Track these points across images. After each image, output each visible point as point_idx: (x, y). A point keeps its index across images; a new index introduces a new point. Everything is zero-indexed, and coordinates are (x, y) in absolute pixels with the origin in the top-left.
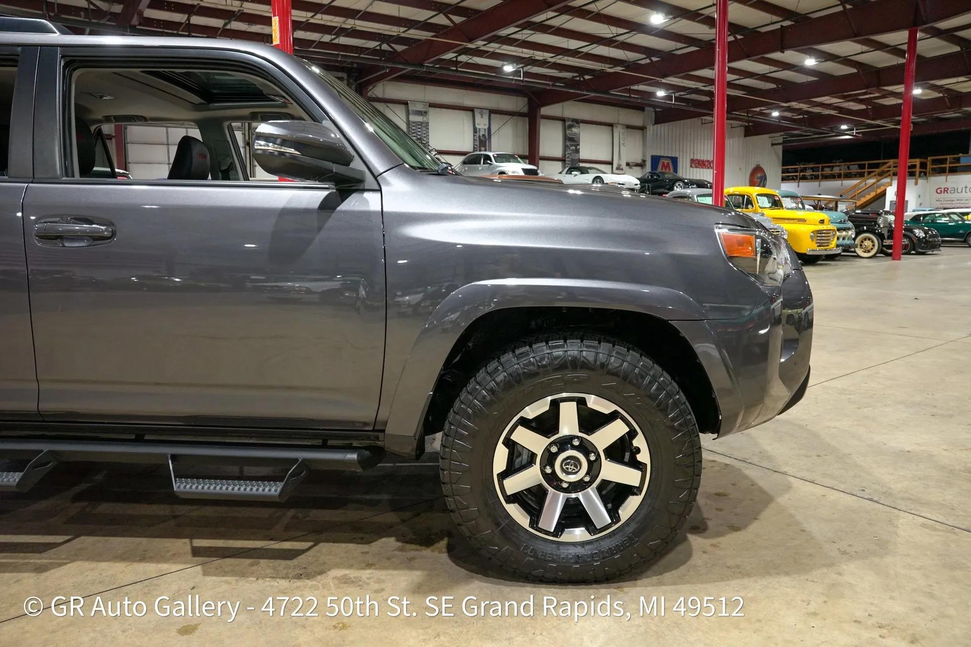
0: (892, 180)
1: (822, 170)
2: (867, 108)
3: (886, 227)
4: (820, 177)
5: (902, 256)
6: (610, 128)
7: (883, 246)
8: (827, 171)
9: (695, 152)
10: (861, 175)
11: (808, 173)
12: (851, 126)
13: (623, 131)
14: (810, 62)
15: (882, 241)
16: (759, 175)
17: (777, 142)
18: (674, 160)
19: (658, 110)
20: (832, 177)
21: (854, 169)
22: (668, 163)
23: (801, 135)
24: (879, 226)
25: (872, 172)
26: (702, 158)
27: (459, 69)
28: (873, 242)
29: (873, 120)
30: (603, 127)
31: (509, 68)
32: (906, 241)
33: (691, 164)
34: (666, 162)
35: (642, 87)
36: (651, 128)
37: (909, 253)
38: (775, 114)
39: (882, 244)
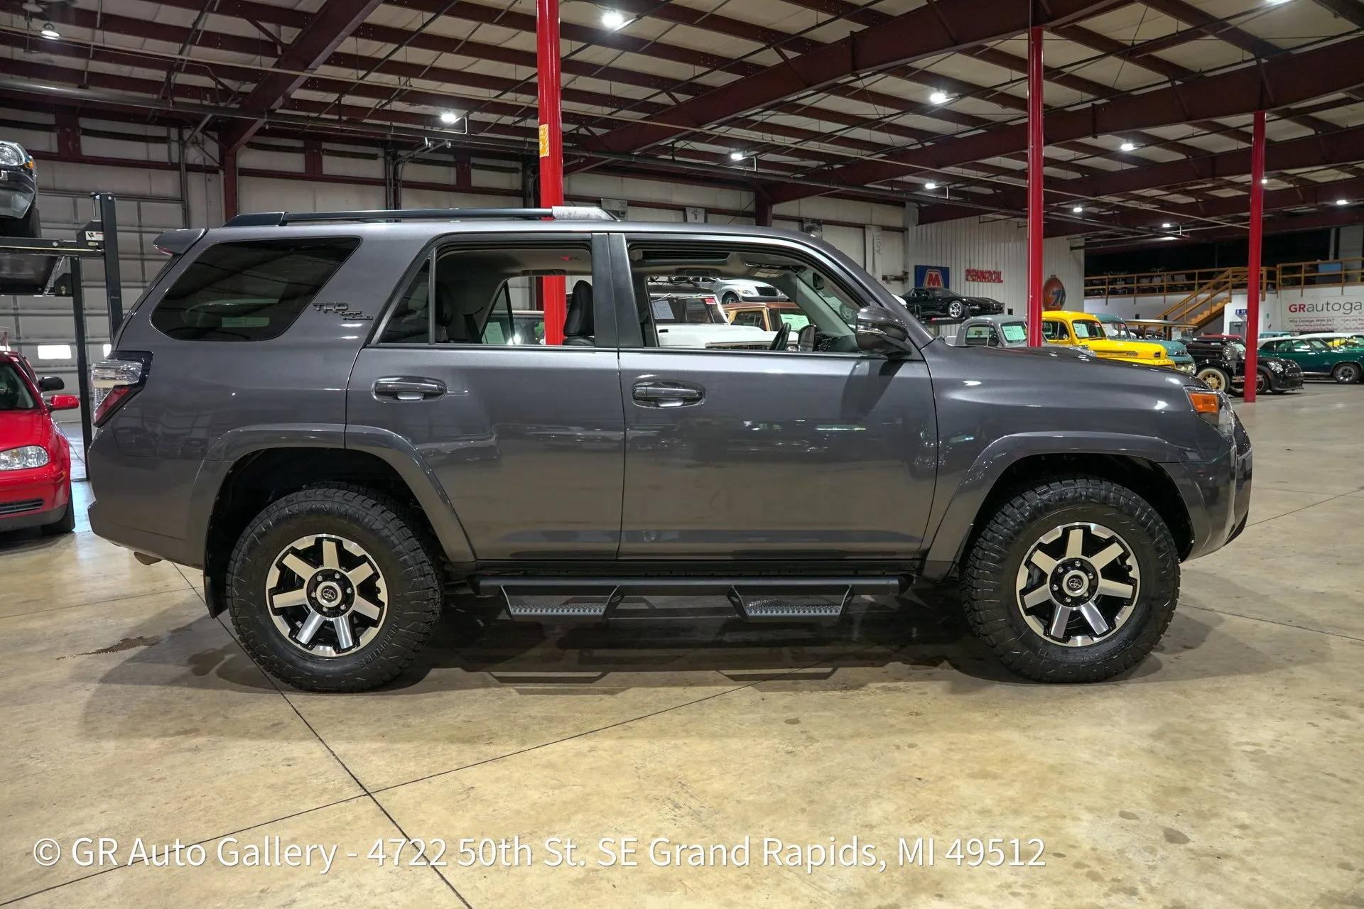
0: (1231, 294)
1: (1138, 281)
2: (1198, 202)
3: (1234, 359)
4: (1136, 291)
5: (1257, 396)
6: (861, 230)
7: (1232, 384)
8: (1145, 283)
9: (972, 260)
10: (1190, 288)
11: (1119, 286)
12: (1176, 224)
13: (878, 234)
14: (1128, 147)
15: (1231, 378)
16: (1055, 289)
17: (1076, 245)
18: (945, 272)
19: (923, 205)
20: (1151, 291)
21: (1181, 280)
22: (937, 276)
23: (1111, 236)
24: (1226, 358)
25: (1205, 284)
26: (981, 268)
27: (677, 158)
28: (1218, 379)
29: (1205, 217)
30: (853, 229)
31: (737, 157)
32: (1260, 378)
33: (967, 276)
34: (934, 274)
35: (908, 178)
36: (915, 228)
37: (1263, 393)
38: (1078, 210)
39: (1231, 382)
